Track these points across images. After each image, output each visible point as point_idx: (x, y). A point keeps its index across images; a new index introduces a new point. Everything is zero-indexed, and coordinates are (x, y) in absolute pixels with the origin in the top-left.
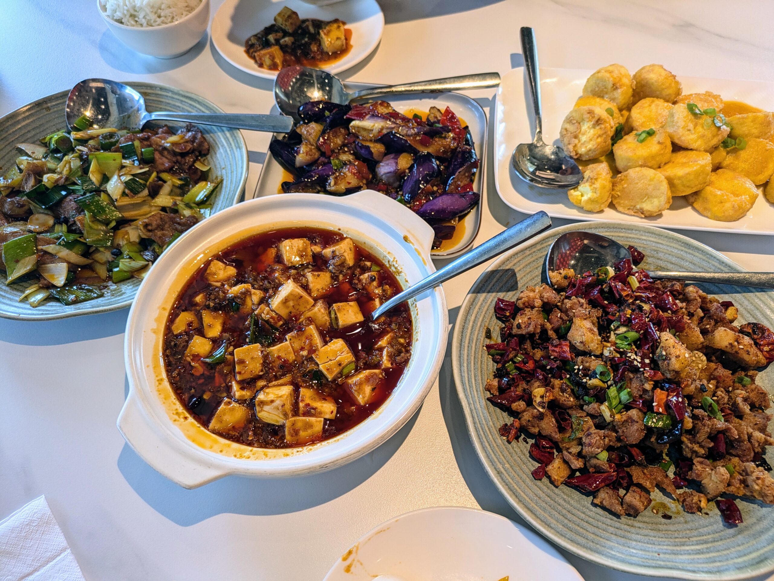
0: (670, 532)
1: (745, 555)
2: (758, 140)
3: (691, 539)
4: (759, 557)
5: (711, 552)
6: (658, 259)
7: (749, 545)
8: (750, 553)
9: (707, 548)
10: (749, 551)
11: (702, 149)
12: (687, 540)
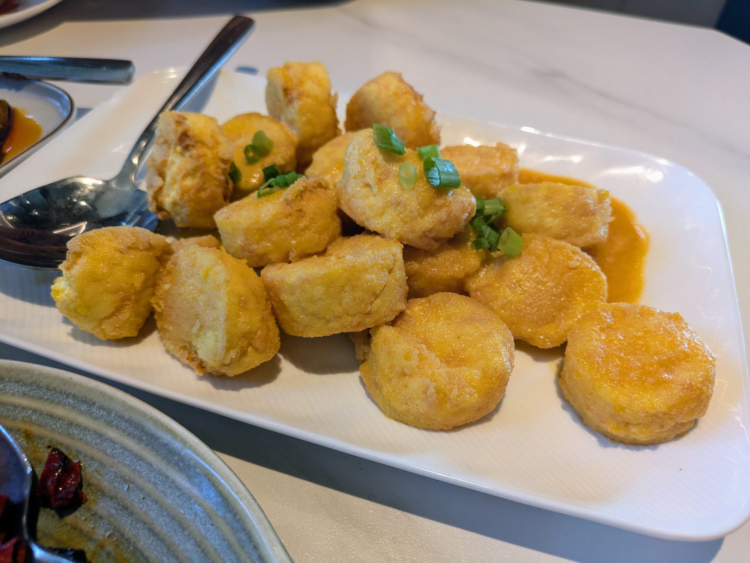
2: (556, 243)
6: (125, 508)
11: (393, 234)
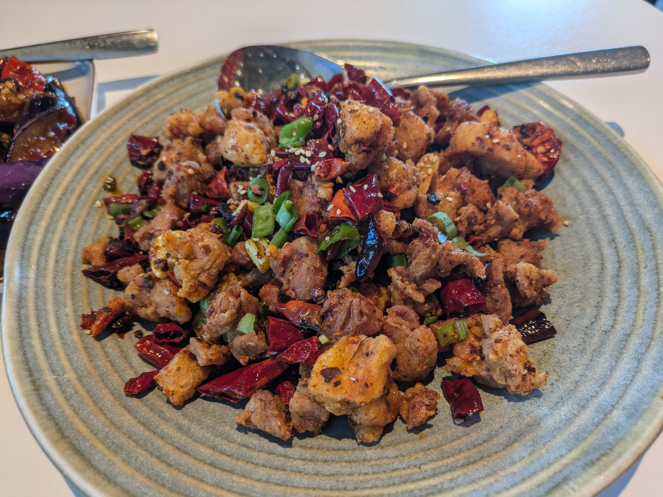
0: (385, 461)
1: (524, 480)
3: (424, 467)
4: (551, 478)
5: (458, 486)
7: (532, 458)
8: (535, 473)
9: (451, 480)
10: (531, 471)
12: (416, 470)
